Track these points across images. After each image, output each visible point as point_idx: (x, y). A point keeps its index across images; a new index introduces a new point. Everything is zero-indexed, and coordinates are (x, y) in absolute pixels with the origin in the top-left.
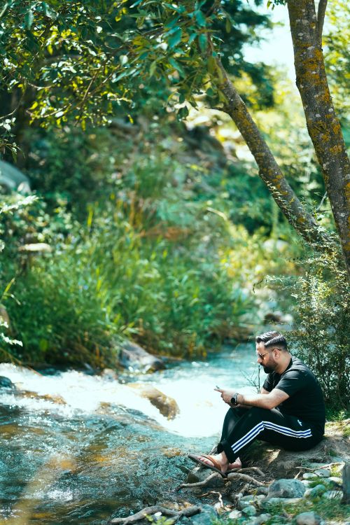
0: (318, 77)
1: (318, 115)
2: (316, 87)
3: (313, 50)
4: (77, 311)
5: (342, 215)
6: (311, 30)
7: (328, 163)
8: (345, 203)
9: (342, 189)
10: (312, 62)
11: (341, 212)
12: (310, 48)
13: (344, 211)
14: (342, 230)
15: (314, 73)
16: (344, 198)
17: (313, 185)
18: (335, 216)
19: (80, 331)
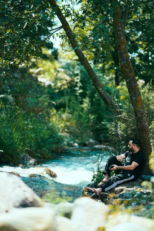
0: (125, 48)
1: (125, 62)
2: (124, 52)
3: (123, 39)
4: (5, 142)
5: (134, 98)
6: (122, 31)
7: (129, 79)
8: (135, 94)
9: (134, 89)
10: (123, 43)
11: (134, 97)
12: (122, 38)
13: (135, 97)
14: (134, 104)
15: (124, 47)
16: (135, 92)
17: (81, 91)
18: (131, 99)
19: (7, 150)
